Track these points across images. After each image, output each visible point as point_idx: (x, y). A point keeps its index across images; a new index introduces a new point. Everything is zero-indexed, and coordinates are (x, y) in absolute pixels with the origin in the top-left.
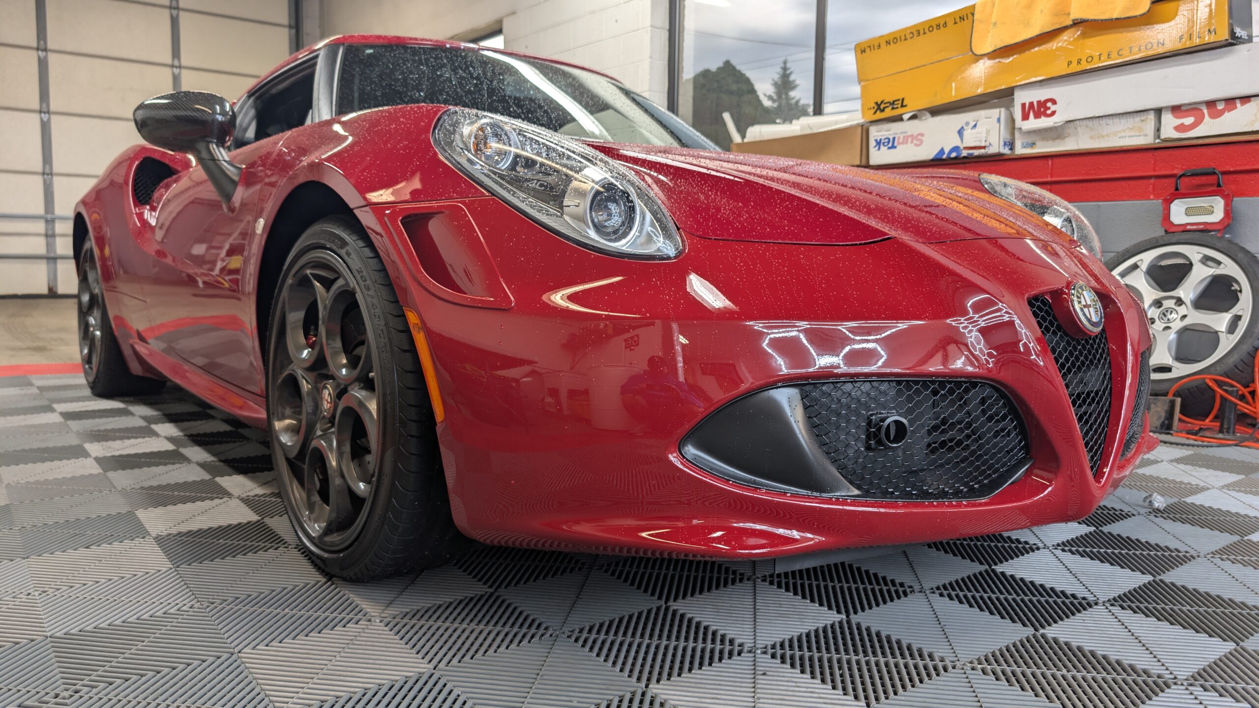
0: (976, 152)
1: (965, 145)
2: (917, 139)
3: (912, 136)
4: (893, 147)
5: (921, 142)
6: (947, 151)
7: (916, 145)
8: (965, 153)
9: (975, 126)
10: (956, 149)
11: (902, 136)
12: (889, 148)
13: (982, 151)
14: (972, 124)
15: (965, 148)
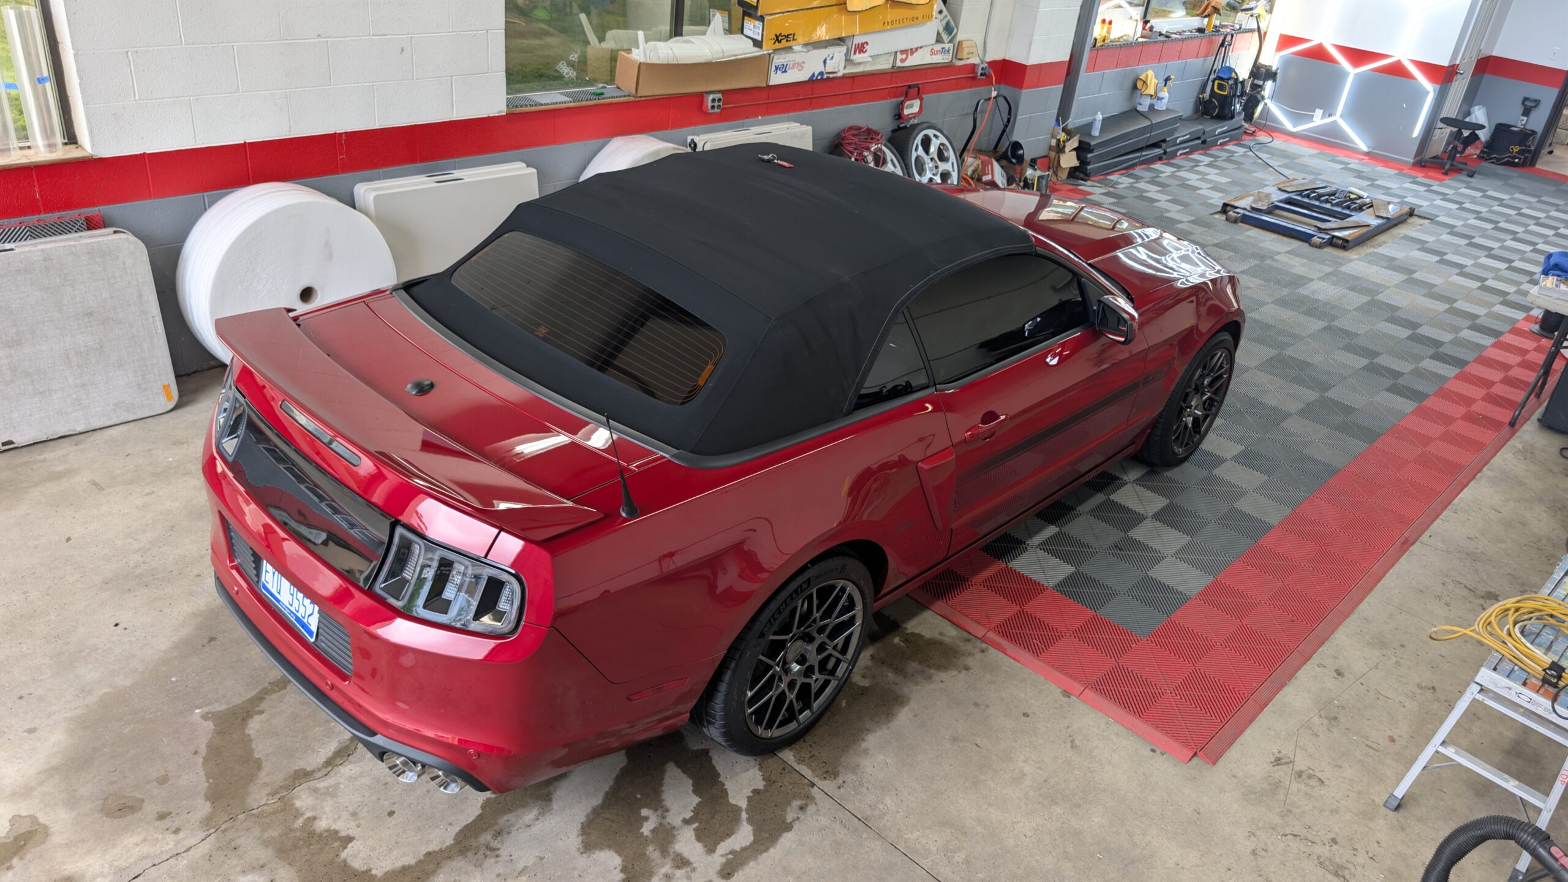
0: (831, 76)
1: (827, 71)
2: (800, 66)
3: (798, 63)
4: (785, 71)
5: (803, 67)
6: (816, 74)
7: (800, 70)
8: (825, 77)
9: (832, 57)
10: (821, 73)
11: (792, 63)
12: (783, 72)
13: (835, 75)
14: (831, 56)
15: (827, 73)
